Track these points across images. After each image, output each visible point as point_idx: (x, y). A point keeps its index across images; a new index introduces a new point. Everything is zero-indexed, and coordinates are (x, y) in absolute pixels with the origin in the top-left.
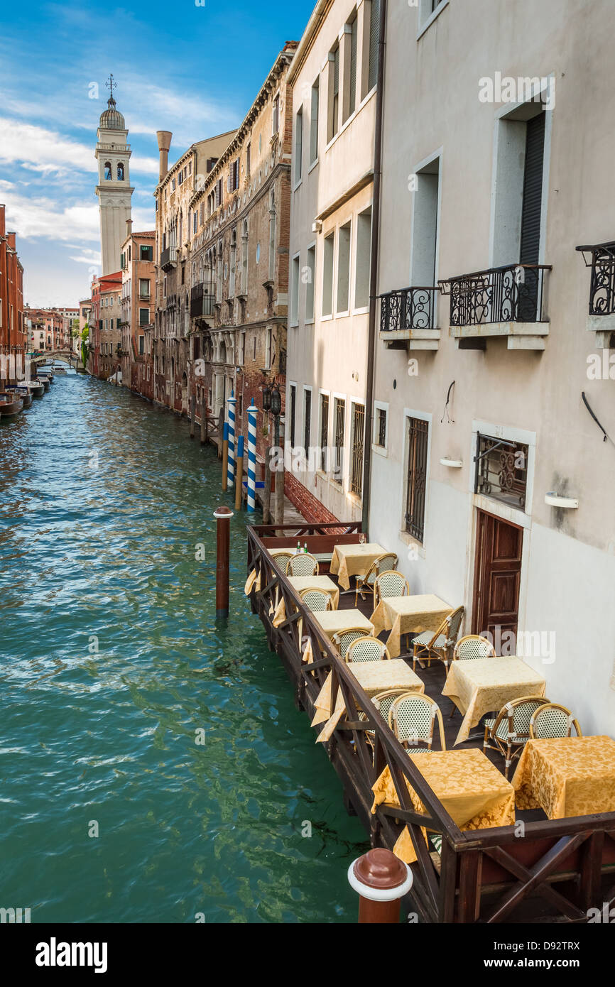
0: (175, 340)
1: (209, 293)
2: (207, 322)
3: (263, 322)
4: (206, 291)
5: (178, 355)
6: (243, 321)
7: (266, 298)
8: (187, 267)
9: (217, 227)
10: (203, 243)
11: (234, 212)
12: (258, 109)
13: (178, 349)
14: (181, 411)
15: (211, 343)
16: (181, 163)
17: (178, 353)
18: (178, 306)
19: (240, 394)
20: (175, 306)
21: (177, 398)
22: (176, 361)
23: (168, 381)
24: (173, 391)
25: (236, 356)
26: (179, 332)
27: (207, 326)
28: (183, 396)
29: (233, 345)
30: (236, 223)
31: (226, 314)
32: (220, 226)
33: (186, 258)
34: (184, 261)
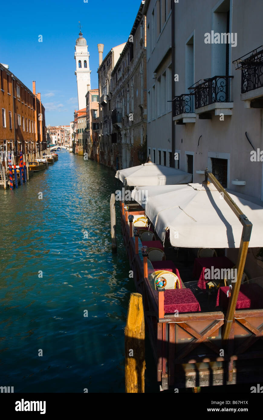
0: (107, 135)
1: (120, 113)
2: (119, 125)
3: (139, 123)
4: (119, 112)
5: (109, 141)
6: (132, 124)
7: (140, 112)
8: (111, 102)
9: (122, 83)
10: (117, 91)
11: (128, 76)
12: (135, 28)
13: (109, 139)
14: (111, 166)
15: (121, 135)
16: (107, 57)
17: (109, 140)
18: (108, 120)
19: (132, 156)
20: (107, 120)
21: (109, 160)
22: (108, 144)
23: (105, 153)
24: (107, 157)
25: (130, 140)
26: (109, 132)
27: (119, 127)
28: (111, 160)
29: (129, 135)
30: (129, 80)
31: (126, 121)
32: (123, 83)
33: (111, 99)
34: (110, 100)
